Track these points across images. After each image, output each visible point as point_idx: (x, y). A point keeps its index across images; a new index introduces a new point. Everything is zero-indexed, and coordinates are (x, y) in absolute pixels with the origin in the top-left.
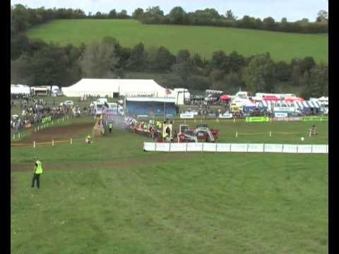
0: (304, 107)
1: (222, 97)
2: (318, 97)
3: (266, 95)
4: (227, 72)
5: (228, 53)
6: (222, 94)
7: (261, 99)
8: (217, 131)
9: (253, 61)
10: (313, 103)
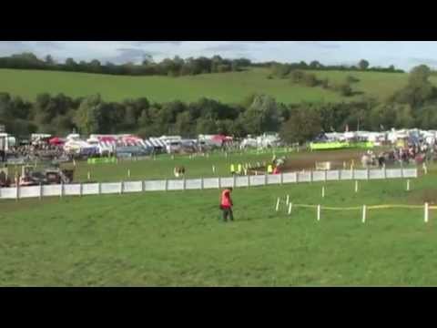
0: (148, 147)
1: (51, 141)
2: (158, 136)
3: (102, 136)
4: (53, 115)
5: (54, 94)
6: (51, 138)
7: (96, 140)
8: (72, 171)
9: (85, 102)
10: (151, 142)
